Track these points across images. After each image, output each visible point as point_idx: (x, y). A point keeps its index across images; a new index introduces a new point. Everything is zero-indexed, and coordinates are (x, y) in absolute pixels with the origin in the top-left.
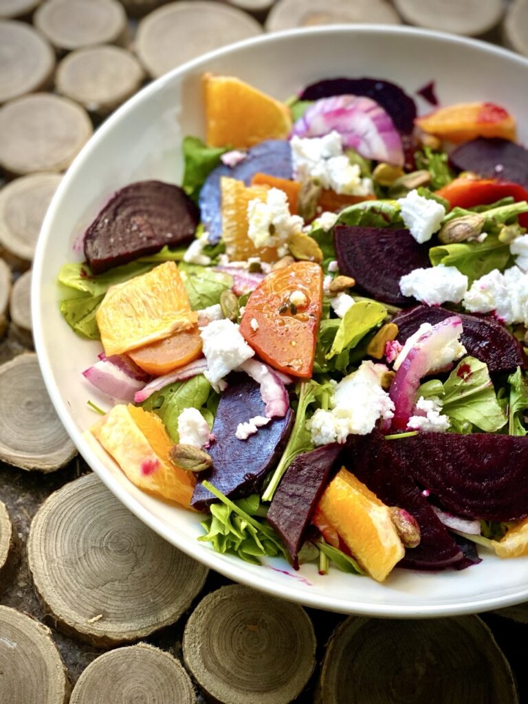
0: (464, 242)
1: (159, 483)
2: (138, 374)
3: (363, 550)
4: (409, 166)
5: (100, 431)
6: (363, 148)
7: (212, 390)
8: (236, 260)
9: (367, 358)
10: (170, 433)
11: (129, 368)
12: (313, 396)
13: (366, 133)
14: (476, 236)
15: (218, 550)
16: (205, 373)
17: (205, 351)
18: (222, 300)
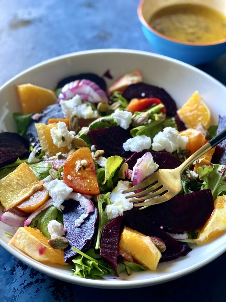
0: (143, 125)
1: (48, 257)
2: (22, 214)
3: (144, 259)
4: (110, 102)
5: (15, 242)
6: (90, 99)
7: (58, 211)
8: (51, 156)
9: (120, 179)
10: (45, 235)
11: (18, 213)
12: (103, 200)
13: (90, 93)
14: (147, 121)
15: (82, 277)
16: (54, 204)
17: (50, 195)
18: (50, 173)
